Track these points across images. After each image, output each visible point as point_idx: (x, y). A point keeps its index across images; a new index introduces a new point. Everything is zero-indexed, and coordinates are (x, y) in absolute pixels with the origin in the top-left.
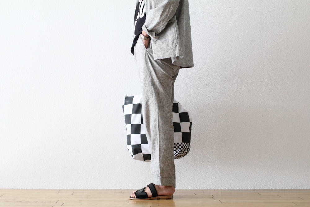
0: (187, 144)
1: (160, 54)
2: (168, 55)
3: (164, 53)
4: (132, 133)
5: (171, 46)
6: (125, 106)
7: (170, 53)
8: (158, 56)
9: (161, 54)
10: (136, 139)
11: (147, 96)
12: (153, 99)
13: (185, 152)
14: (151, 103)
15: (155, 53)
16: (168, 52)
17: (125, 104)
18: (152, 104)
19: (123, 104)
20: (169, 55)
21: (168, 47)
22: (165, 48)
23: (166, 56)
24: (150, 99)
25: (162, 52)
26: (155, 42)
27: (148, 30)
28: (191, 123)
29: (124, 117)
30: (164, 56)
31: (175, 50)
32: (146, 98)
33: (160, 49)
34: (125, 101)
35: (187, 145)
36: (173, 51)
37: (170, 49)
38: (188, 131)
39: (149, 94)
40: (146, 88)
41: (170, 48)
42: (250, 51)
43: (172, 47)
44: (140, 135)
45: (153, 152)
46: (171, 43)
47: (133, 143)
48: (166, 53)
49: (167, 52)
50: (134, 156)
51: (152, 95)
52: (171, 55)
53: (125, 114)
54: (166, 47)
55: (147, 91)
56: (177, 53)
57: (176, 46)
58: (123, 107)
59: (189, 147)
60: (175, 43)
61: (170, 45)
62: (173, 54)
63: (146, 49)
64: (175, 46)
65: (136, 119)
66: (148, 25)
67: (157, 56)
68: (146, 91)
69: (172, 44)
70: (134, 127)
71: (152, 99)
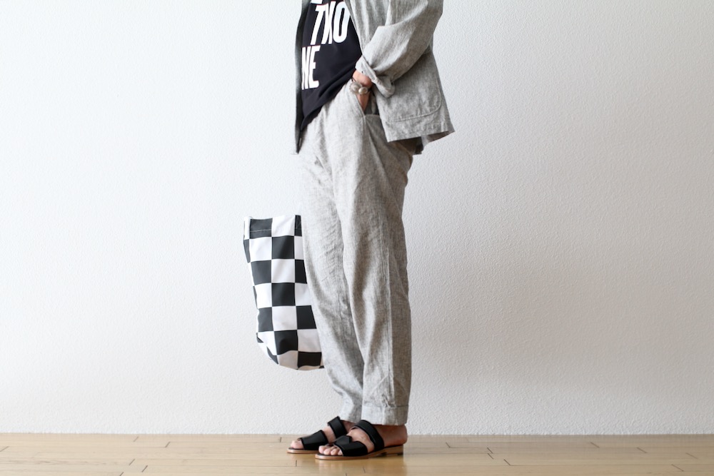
1: (403, 127)
2: (422, 129)
3: (413, 125)
4: (275, 304)
5: (428, 109)
6: (251, 241)
7: (426, 125)
8: (399, 133)
9: (406, 127)
10: (285, 318)
11: (366, 223)
12: (379, 231)
14: (372, 240)
15: (388, 125)
16: (423, 123)
17: (251, 237)
18: (375, 241)
19: (247, 237)
20: (425, 130)
21: (421, 110)
22: (414, 113)
23: (418, 131)
24: (371, 229)
25: (408, 122)
26: (388, 99)
27: (376, 72)
29: (249, 267)
30: (414, 132)
31: (437, 118)
32: (362, 228)
33: (402, 115)
34: (251, 230)
36: (434, 119)
37: (425, 116)
39: (370, 218)
40: (363, 205)
41: (427, 112)
42: (574, 119)
43: (431, 110)
44: (294, 308)
45: (375, 351)
46: (428, 102)
47: (278, 326)
48: (418, 126)
49: (419, 122)
50: (278, 356)
51: (378, 220)
52: (430, 128)
53: (253, 260)
54: (417, 111)
55: (366, 212)
56: (442, 124)
57: (440, 109)
58: (246, 244)
60: (436, 100)
61: (426, 107)
62: (434, 126)
63: (364, 117)
64: (437, 109)
65: (283, 272)
66: (376, 61)
67: (396, 133)
68: (362, 211)
69: (430, 104)
70: (279, 290)
71: (376, 230)
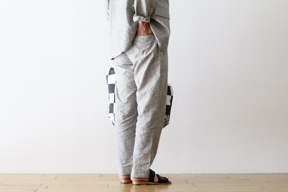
0: (167, 116)
6: (109, 75)
13: (165, 124)
17: (109, 74)
19: (108, 74)
28: (172, 97)
29: (107, 86)
34: (110, 71)
35: (167, 118)
38: (169, 104)
53: (109, 83)
58: (107, 76)
59: (169, 119)
